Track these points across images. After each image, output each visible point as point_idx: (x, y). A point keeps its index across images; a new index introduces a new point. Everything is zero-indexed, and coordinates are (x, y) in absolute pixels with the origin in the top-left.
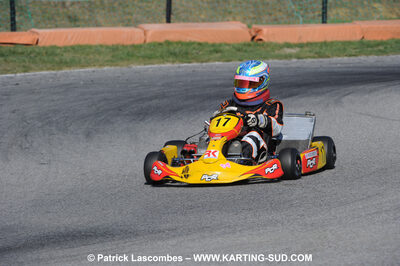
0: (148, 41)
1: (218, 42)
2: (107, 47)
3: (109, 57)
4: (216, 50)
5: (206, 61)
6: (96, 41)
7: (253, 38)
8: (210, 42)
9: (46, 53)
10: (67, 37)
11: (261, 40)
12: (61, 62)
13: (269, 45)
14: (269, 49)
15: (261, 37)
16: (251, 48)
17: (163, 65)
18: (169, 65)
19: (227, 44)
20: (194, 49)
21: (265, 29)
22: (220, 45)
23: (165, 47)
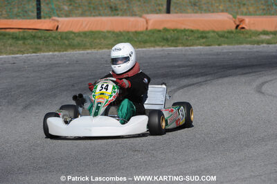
0: (149, 28)
1: (207, 30)
2: (113, 32)
4: (202, 36)
5: (190, 46)
6: (106, 28)
7: (237, 27)
8: (201, 30)
9: (61, 37)
10: (81, 25)
11: (243, 28)
12: (70, 45)
13: (247, 33)
14: (247, 36)
15: (244, 26)
16: (232, 35)
17: (152, 49)
18: (158, 48)
19: (214, 32)
20: (186, 35)
21: (247, 19)
22: (208, 32)
23: (162, 33)
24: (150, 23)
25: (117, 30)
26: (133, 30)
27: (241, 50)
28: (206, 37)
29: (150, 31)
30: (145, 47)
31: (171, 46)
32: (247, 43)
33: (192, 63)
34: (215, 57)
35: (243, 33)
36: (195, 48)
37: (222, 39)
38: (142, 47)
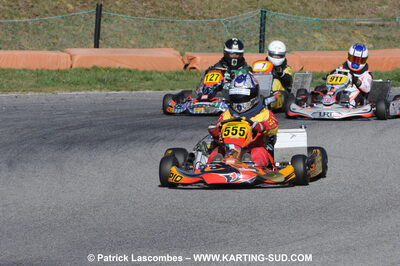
1: (148, 70)
2: (32, 71)
3: (32, 83)
4: (146, 78)
5: (136, 90)
6: (20, 65)
7: (186, 66)
8: (141, 69)
11: (194, 68)
15: (195, 66)
16: (181, 77)
17: (89, 92)
18: (96, 92)
19: (157, 72)
20: (124, 76)
21: (199, 57)
22: (152, 73)
23: (92, 73)
26: (55, 68)
28: (151, 79)
29: (76, 69)
30: (75, 91)
31: (111, 90)
37: (173, 82)
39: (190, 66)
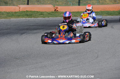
3: (5, 16)
4: (41, 14)
5: (37, 18)
6: (3, 11)
8: (41, 11)
11: (57, 11)
13: (59, 13)
14: (59, 14)
15: (58, 10)
16: (53, 13)
17: (22, 19)
18: (24, 18)
19: (46, 12)
20: (35, 13)
21: (59, 7)
22: (44, 12)
23: (25, 13)
24: (21, 8)
25: (7, 11)
26: (14, 11)
27: (57, 19)
28: (43, 14)
29: (21, 12)
30: (19, 18)
32: (59, 17)
33: (37, 24)
34: (47, 22)
35: (57, 13)
36: (39, 18)
37: (50, 15)
38: (18, 18)
39: (56, 10)
